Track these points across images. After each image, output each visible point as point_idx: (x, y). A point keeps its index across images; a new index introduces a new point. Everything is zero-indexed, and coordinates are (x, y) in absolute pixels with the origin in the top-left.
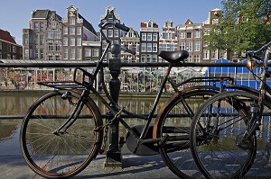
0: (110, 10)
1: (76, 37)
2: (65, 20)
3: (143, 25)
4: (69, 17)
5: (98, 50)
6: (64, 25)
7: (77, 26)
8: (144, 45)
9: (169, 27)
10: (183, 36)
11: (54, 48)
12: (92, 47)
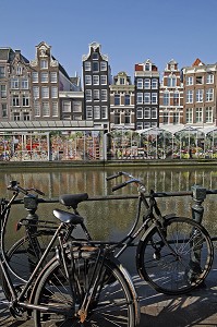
0: (95, 48)
1: (50, 85)
2: (34, 63)
3: (138, 68)
4: (39, 58)
5: (80, 104)
6: (33, 70)
7: (51, 70)
8: (140, 95)
9: (173, 70)
10: (191, 82)
11: (21, 102)
12: (72, 99)
